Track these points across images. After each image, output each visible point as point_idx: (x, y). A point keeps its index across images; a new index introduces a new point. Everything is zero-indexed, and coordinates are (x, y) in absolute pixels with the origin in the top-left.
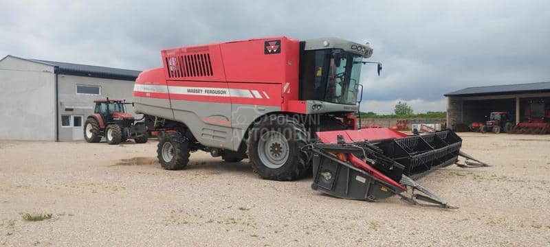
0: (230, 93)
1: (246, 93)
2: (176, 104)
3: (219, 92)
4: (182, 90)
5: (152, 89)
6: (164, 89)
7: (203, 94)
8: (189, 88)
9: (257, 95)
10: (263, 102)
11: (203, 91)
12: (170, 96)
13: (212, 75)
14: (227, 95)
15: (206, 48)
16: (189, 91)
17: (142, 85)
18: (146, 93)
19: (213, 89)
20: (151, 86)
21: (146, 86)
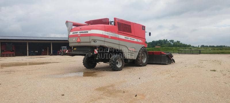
0: (136, 40)
1: (139, 41)
2: (122, 43)
3: (133, 39)
4: (123, 37)
5: (112, 35)
6: (117, 35)
7: (129, 39)
8: (125, 37)
9: (141, 41)
10: (142, 44)
11: (129, 38)
12: (119, 39)
13: (131, 33)
15: (130, 23)
17: (106, 32)
18: (108, 36)
19: (132, 38)
20: (111, 33)
21: (108, 33)
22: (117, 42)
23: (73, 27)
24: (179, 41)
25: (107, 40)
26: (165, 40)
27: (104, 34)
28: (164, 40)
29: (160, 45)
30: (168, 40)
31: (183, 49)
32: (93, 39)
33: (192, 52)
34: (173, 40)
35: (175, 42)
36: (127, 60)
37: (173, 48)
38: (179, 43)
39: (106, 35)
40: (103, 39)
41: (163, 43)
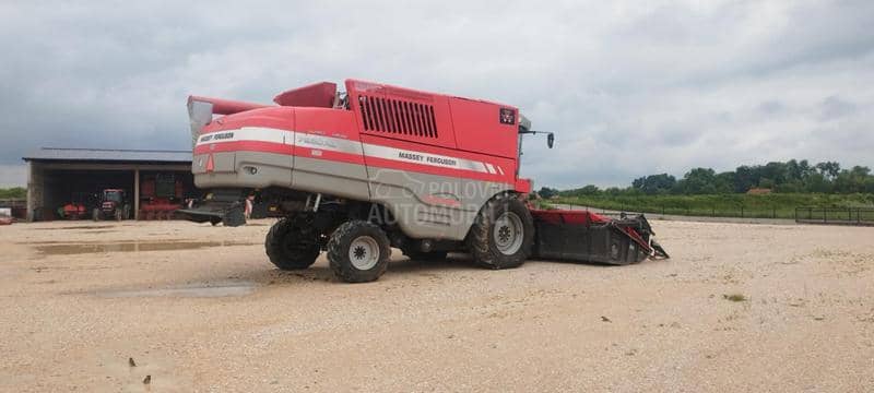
0: (460, 164)
1: (480, 167)
2: (377, 174)
3: (446, 162)
4: (391, 153)
5: (327, 144)
6: (356, 147)
7: (424, 162)
8: (403, 151)
9: (492, 170)
10: (497, 178)
11: (425, 158)
12: (367, 161)
13: (437, 136)
14: (456, 167)
15: (429, 97)
16: (400, 155)
17: (298, 134)
18: (310, 149)
19: (438, 157)
20: (325, 139)
21: (311, 137)
22: (357, 170)
23: (216, 117)
24: (862, 165)
25: (300, 163)
26: (798, 162)
27: (289, 142)
28: (793, 162)
29: (772, 182)
30: (812, 163)
31: (856, 204)
32: (246, 160)
33: (854, 215)
34: (835, 164)
35: (846, 172)
36: (420, 240)
37: (807, 199)
38: (864, 175)
39: (298, 144)
40: (286, 160)
41: (787, 175)
